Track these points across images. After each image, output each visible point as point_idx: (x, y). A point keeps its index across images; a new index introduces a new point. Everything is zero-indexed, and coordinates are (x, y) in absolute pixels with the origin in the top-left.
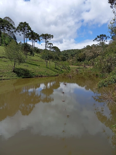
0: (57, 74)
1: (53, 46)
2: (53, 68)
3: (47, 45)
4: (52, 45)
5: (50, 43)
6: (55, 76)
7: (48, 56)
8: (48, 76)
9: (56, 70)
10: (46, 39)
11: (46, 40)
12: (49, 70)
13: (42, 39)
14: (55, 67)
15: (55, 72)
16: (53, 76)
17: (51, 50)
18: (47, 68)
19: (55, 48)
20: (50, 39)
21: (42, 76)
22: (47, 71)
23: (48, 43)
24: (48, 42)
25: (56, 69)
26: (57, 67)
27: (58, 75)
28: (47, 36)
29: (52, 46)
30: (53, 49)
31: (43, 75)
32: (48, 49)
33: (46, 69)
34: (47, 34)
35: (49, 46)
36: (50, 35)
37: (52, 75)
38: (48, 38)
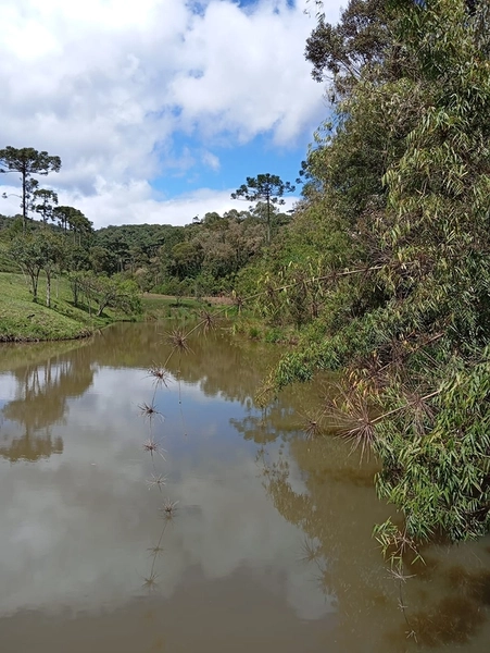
0: (83, 329)
1: (60, 205)
2: (65, 304)
3: (32, 196)
4: (56, 200)
5: (43, 191)
6: (77, 338)
7: (43, 249)
8: (45, 338)
9: (75, 309)
10: (23, 170)
11: (25, 176)
12: (46, 311)
13: (7, 169)
14: (73, 300)
15: (73, 322)
16: (66, 339)
17: (50, 221)
18: (35, 301)
19: (67, 213)
20: (43, 171)
21: (11, 340)
22: (39, 316)
23: (34, 190)
24: (35, 183)
25: (76, 306)
26: (81, 297)
27: (87, 335)
28: (32, 158)
29: (54, 205)
30: (57, 219)
31: (19, 334)
32: (36, 216)
33: (33, 305)
34: (31, 149)
35: (39, 201)
36: (45, 153)
37: (62, 332)
38: (34, 165)
